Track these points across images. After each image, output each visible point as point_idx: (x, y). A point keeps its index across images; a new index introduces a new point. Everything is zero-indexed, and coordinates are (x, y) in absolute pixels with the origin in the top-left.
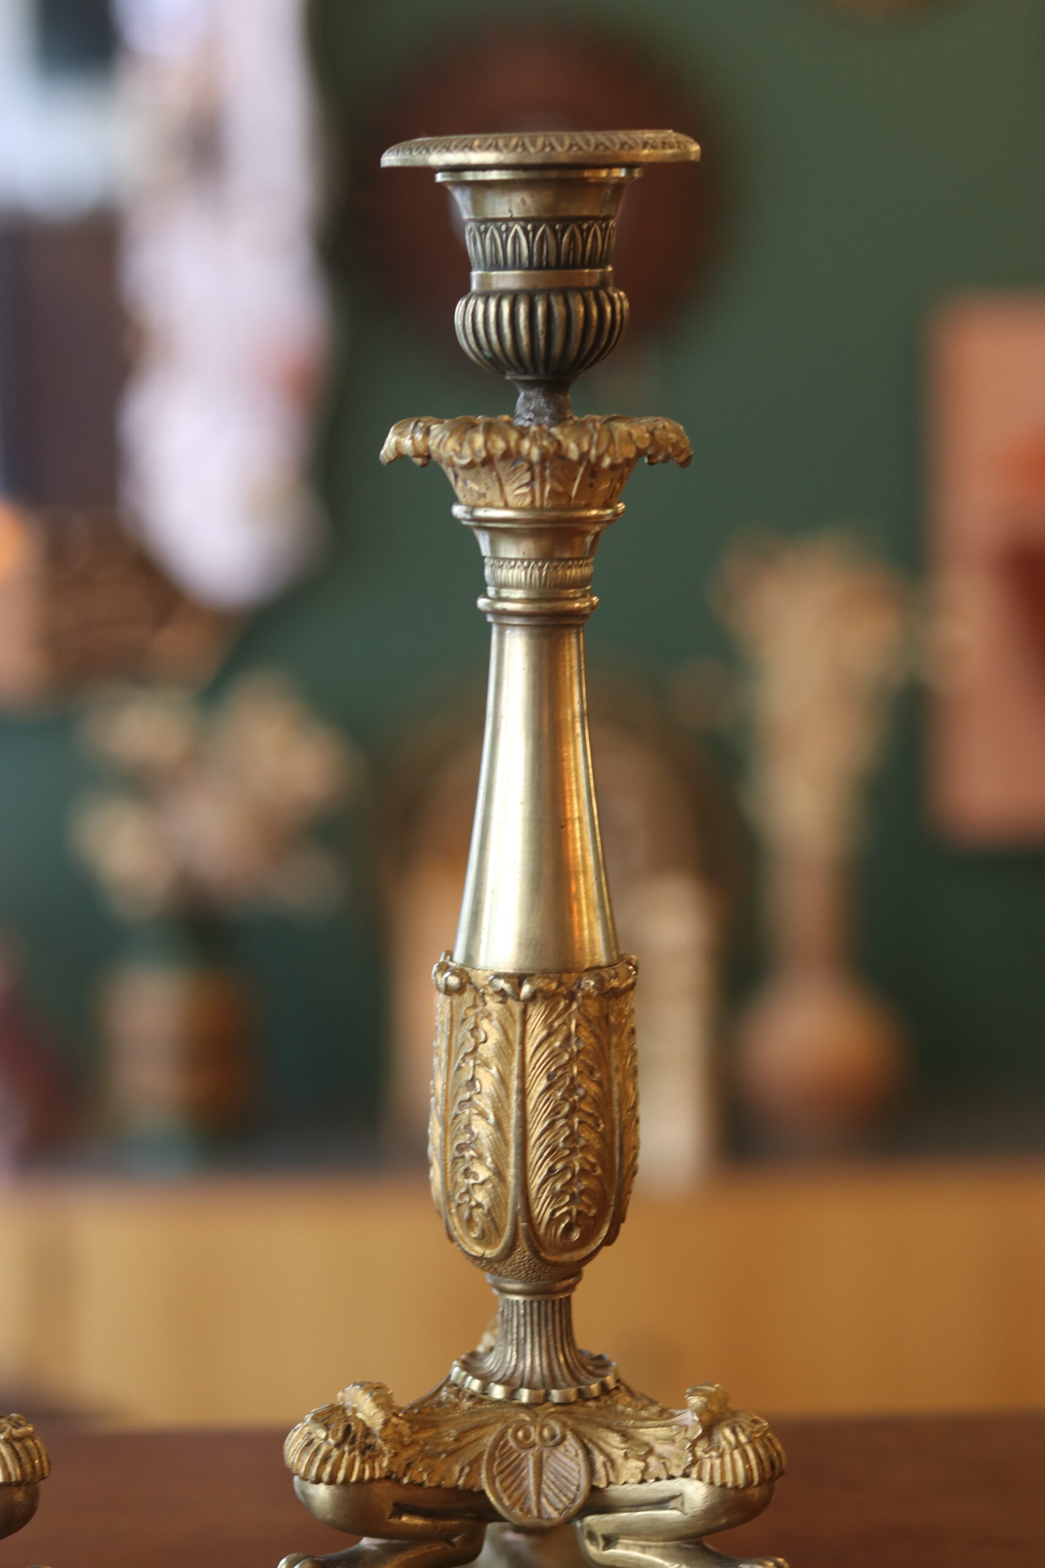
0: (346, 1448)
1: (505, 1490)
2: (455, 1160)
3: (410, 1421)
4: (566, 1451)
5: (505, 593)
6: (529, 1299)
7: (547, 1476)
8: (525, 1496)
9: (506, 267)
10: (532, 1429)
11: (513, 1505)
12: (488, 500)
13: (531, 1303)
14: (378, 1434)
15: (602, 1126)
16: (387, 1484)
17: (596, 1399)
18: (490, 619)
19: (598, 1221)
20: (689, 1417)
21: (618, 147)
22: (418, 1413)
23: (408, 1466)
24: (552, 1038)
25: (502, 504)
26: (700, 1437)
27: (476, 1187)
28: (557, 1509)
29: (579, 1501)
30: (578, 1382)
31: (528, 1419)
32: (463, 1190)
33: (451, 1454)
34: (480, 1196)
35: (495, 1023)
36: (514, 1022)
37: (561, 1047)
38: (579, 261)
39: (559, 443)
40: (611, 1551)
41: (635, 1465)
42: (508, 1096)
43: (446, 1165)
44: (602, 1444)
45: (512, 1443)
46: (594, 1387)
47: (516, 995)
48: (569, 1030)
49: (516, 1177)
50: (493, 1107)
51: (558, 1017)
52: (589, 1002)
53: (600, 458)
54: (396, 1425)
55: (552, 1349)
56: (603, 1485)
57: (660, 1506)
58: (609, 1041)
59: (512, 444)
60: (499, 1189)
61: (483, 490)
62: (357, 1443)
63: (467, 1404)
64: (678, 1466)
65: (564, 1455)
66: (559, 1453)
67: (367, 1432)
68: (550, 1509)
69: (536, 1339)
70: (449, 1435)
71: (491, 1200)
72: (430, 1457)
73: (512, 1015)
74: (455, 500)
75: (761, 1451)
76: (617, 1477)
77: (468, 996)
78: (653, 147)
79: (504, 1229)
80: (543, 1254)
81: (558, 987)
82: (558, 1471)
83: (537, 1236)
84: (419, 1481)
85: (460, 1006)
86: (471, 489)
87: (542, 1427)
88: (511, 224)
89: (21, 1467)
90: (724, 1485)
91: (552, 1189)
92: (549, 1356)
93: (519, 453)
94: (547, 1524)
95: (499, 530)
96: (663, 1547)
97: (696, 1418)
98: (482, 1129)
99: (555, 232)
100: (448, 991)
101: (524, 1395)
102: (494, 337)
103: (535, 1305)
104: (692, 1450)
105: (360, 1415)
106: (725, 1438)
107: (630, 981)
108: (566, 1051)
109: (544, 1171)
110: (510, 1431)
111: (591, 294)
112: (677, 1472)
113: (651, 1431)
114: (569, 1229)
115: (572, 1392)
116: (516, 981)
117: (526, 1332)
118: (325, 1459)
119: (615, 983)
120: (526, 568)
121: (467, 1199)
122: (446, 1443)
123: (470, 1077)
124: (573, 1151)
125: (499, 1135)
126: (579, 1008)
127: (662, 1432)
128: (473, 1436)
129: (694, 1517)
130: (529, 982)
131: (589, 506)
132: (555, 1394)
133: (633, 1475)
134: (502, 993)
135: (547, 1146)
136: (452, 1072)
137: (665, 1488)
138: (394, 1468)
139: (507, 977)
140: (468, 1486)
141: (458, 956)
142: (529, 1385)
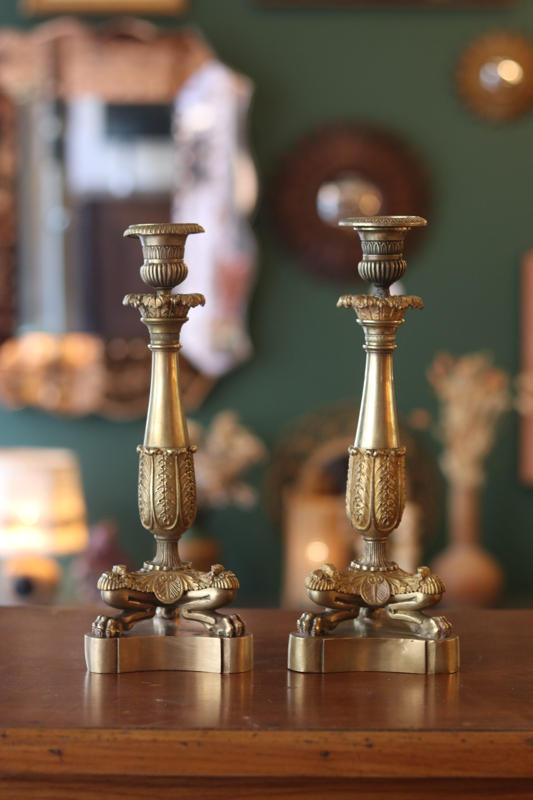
0: (323, 580)
1: (366, 595)
2: (354, 502)
3: (340, 575)
5: (371, 344)
6: (374, 542)
7: (379, 592)
8: (372, 597)
9: (373, 254)
10: (374, 578)
11: (369, 599)
12: (367, 318)
13: (374, 544)
14: (332, 577)
15: (395, 493)
16: (334, 592)
17: (392, 571)
18: (366, 351)
19: (393, 520)
20: (419, 575)
21: (405, 221)
22: (343, 573)
23: (340, 587)
24: (382, 467)
25: (371, 319)
26: (422, 580)
27: (360, 509)
28: (381, 600)
29: (387, 598)
30: (387, 566)
31: (373, 575)
32: (356, 510)
33: (352, 584)
34: (361, 512)
35: (366, 463)
36: (372, 463)
37: (384, 470)
38: (393, 252)
39: (387, 302)
40: (396, 615)
41: (403, 589)
42: (369, 483)
43: (351, 503)
44: (394, 583)
45: (369, 582)
46: (392, 568)
47: (372, 455)
48: (387, 465)
49: (371, 506)
50: (365, 486)
51: (384, 461)
52: (392, 458)
53: (398, 306)
54: (336, 575)
55: (380, 557)
56: (394, 594)
57: (410, 600)
58: (398, 469)
59: (375, 302)
60: (366, 510)
61: (366, 315)
62: (326, 579)
63: (356, 571)
64: (415, 588)
65: (383, 585)
66: (382, 585)
67: (329, 577)
68: (379, 601)
69: (376, 554)
70: (351, 579)
71: (364, 513)
72: (346, 585)
73: (371, 461)
74: (357, 318)
75: (439, 584)
76: (398, 592)
77: (359, 456)
78: (414, 222)
79: (367, 521)
80: (378, 529)
81: (384, 453)
82: (381, 590)
83: (377, 523)
84: (342, 591)
85: (356, 459)
86: (362, 315)
87: (377, 578)
88: (374, 242)
89: (232, 584)
90: (428, 594)
91: (382, 510)
92: (379, 559)
93: (376, 305)
94: (378, 604)
95: (369, 326)
96: (411, 613)
97: (421, 575)
98: (362, 493)
99: (387, 244)
100: (353, 454)
101: (372, 569)
102: (369, 273)
103: (375, 544)
104: (419, 584)
105: (327, 572)
106: (429, 580)
108: (386, 471)
109: (379, 505)
110: (368, 579)
111: (396, 261)
112: (415, 590)
113: (408, 579)
114: (386, 521)
115: (386, 569)
116: (373, 451)
117: (373, 552)
118: (317, 583)
119: (400, 453)
120: (377, 337)
121: (357, 513)
122: (350, 581)
123: (359, 478)
124: (387, 499)
125: (367, 494)
126: (389, 459)
127: (410, 579)
128: (358, 580)
129: (419, 603)
130: (376, 452)
131: (395, 320)
132: (381, 569)
133: (402, 591)
134: (368, 454)
135: (380, 498)
136: (354, 477)
137: (411, 595)
138: (336, 587)
139: (370, 450)
140: (356, 593)
141: (356, 445)
142: (374, 566)
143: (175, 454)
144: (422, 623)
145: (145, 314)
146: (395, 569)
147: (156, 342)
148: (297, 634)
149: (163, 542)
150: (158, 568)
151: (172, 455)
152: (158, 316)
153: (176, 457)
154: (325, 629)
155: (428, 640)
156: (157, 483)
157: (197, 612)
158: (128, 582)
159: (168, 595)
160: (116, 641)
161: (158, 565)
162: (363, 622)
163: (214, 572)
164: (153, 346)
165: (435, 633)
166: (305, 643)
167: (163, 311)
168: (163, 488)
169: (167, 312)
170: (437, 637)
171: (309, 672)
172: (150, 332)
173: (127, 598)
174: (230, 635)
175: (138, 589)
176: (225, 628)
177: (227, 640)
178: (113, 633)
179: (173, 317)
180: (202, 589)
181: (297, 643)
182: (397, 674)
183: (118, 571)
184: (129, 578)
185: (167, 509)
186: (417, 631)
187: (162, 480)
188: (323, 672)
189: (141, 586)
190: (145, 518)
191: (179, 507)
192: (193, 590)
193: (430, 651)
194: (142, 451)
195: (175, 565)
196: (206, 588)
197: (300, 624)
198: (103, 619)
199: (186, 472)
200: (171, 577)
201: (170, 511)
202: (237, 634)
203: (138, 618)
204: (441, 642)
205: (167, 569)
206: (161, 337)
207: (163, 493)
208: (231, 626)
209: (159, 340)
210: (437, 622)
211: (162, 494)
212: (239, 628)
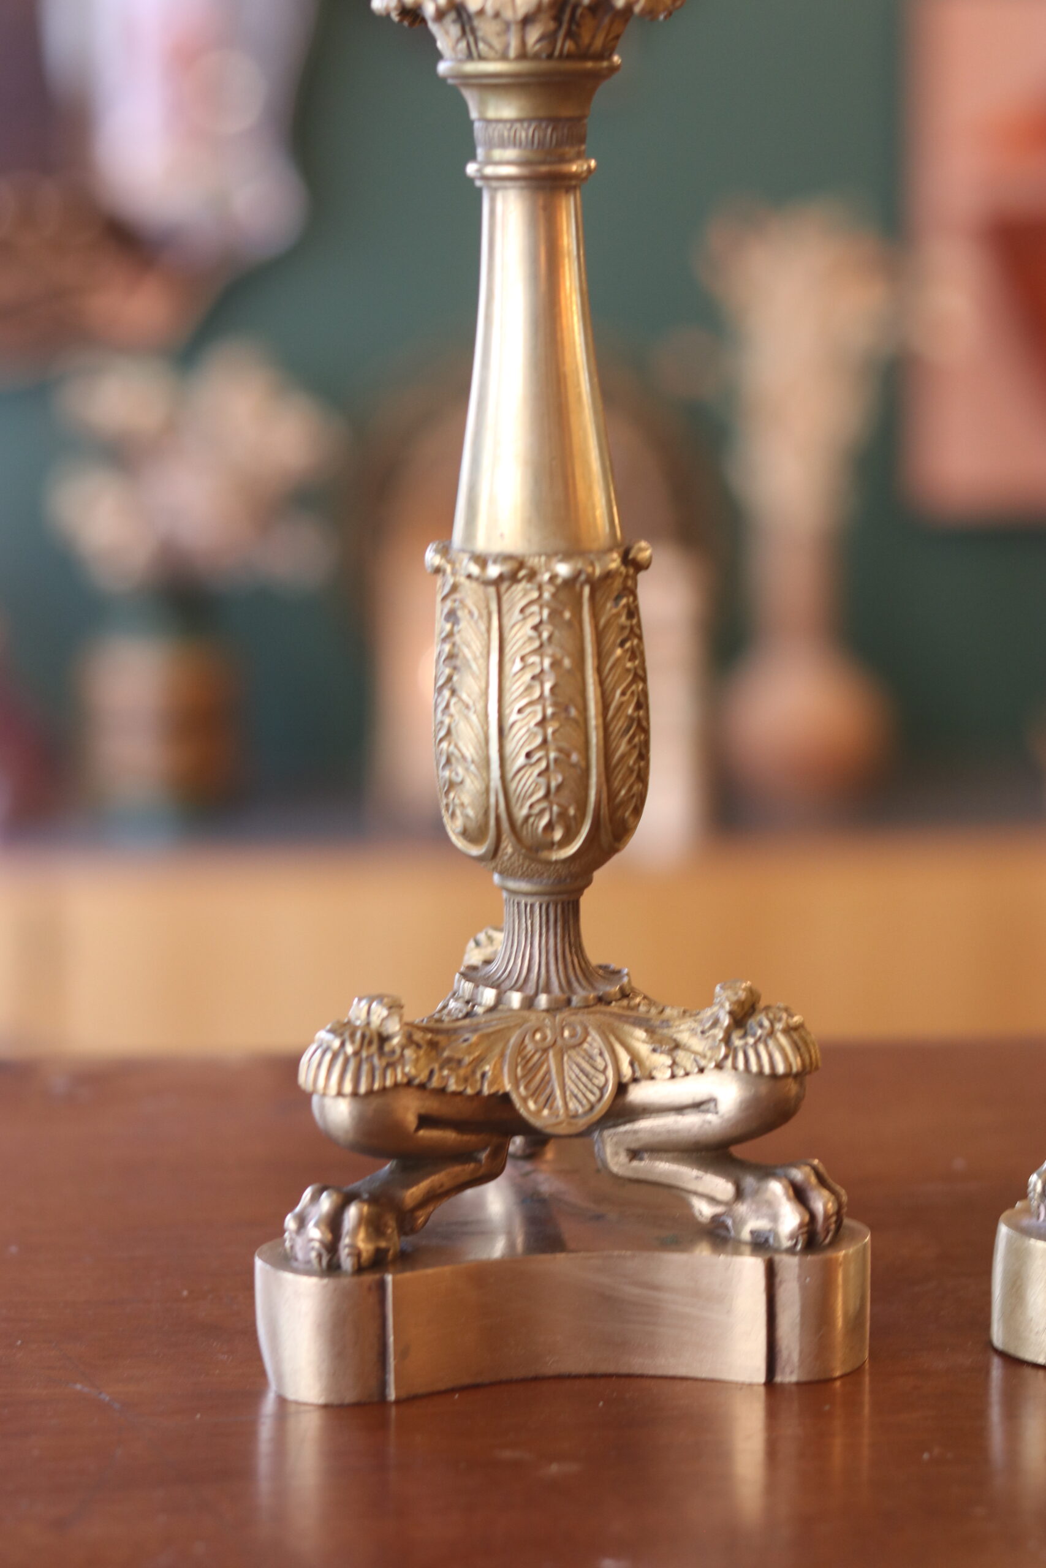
89: (801, 1056)
143: (583, 577)
145: (463, 45)
147: (498, 154)
148: (1030, 1223)
149: (530, 900)
150: (515, 999)
151: (570, 583)
152: (512, 53)
153: (587, 591)
156: (516, 687)
157: (665, 1155)
158: (417, 1060)
159: (559, 1102)
160: (381, 1286)
161: (511, 989)
163: (731, 1013)
164: (489, 170)
167: (533, 35)
168: (539, 708)
169: (549, 37)
172: (474, 114)
173: (411, 1120)
174: (796, 1244)
175: (452, 1086)
176: (775, 1218)
177: (790, 1266)
178: (365, 1256)
179: (570, 56)
180: (687, 1074)
183: (375, 1021)
184: (419, 1046)
185: (553, 784)
187: (534, 678)
189: (462, 1072)
190: (467, 816)
191: (598, 776)
192: (652, 1078)
194: (449, 569)
195: (575, 985)
196: (702, 1070)
198: (326, 1203)
199: (622, 644)
200: (566, 1033)
201: (566, 793)
202: (821, 1236)
203: (447, 1185)
205: (550, 1001)
206: (523, 135)
207: (542, 723)
208: (801, 1209)
209: (514, 143)
211: (536, 729)
212: (827, 1217)
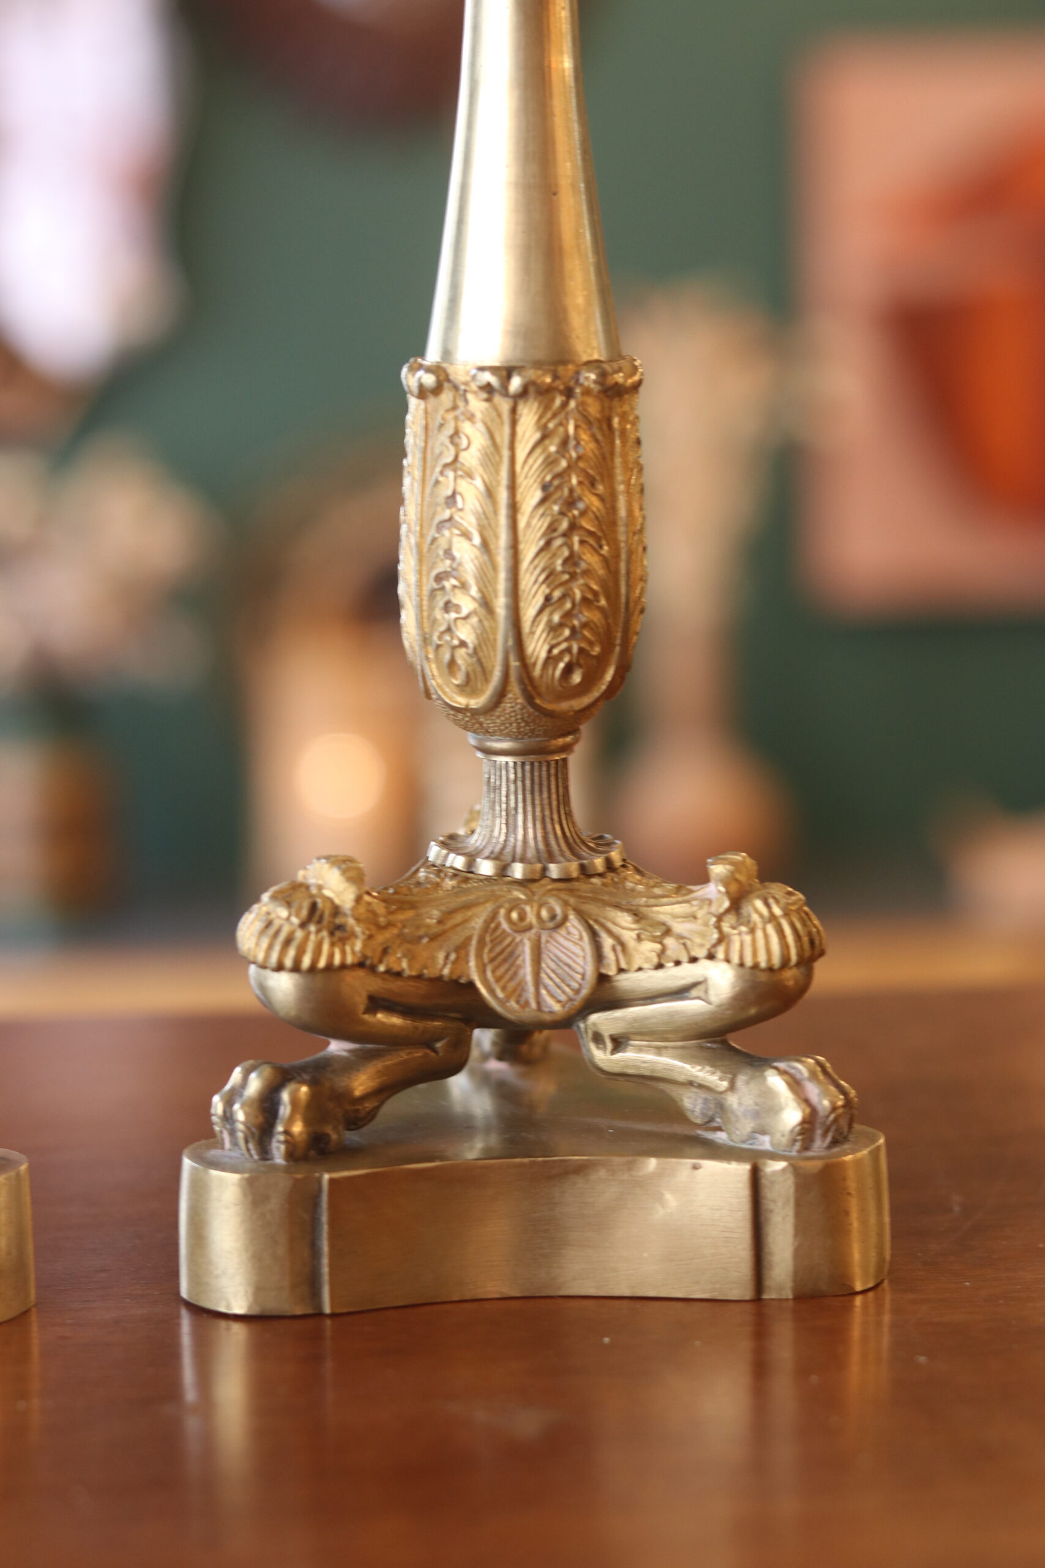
0: (312, 928)
1: (498, 980)
2: (433, 593)
3: (384, 901)
4: (569, 933)
6: (519, 760)
7: (547, 964)
8: (520, 988)
10: (528, 909)
11: (508, 998)
13: (523, 764)
14: (348, 912)
15: (606, 548)
16: (361, 973)
17: (600, 875)
19: (601, 662)
20: (713, 890)
22: (396, 893)
23: (385, 951)
24: (547, 442)
26: (727, 911)
27: (459, 622)
28: (559, 1001)
29: (585, 992)
30: (579, 857)
31: (522, 897)
32: (443, 628)
33: (433, 938)
34: (466, 633)
35: (480, 426)
36: (502, 423)
37: (557, 452)
40: (618, 1056)
41: (649, 948)
42: (496, 512)
43: (421, 600)
44: (610, 925)
45: (505, 926)
46: (599, 862)
47: (504, 393)
48: (566, 432)
49: (508, 607)
50: (479, 525)
51: (554, 416)
52: (589, 400)
54: (369, 904)
55: (548, 820)
56: (612, 971)
57: (679, 996)
58: (612, 449)
60: (486, 623)
62: (325, 922)
63: (449, 883)
64: (702, 945)
65: (566, 939)
66: (560, 936)
67: (336, 911)
68: (550, 1001)
69: (529, 808)
70: (432, 916)
71: (478, 637)
72: (410, 942)
73: (499, 415)
75: (798, 925)
76: (629, 963)
77: (446, 397)
79: (492, 672)
80: (538, 701)
81: (553, 381)
82: (558, 958)
83: (531, 679)
84: (396, 968)
85: (436, 410)
87: (540, 906)
90: (755, 966)
91: (550, 621)
92: (544, 828)
94: (547, 1017)
96: (683, 1048)
97: (722, 889)
98: (467, 553)
100: (423, 393)
101: (518, 871)
103: (528, 768)
104: (718, 927)
105: (327, 892)
106: (757, 911)
107: (636, 378)
108: (564, 456)
109: (539, 600)
110: (502, 911)
112: (701, 953)
113: (668, 908)
114: (568, 670)
115: (573, 868)
116: (504, 373)
117: (516, 800)
118: (288, 942)
119: (619, 377)
121: (447, 637)
122: (428, 926)
123: (449, 492)
124: (573, 576)
125: (486, 558)
126: (577, 406)
127: (678, 909)
128: (458, 918)
129: (719, 1006)
130: (519, 374)
132: (554, 871)
133: (648, 960)
134: (488, 388)
135: (543, 570)
136: (428, 490)
137: (686, 973)
138: (369, 953)
139: (494, 370)
140: (454, 977)
141: (433, 354)
142: (522, 860)
144: (732, 1087)
146: (609, 865)
148: (214, 1153)
154: (329, 1130)
155: (761, 1161)
162: (484, 1079)
165: (792, 1131)
166: (245, 1195)
170: (798, 1145)
171: (268, 1313)
181: (215, 1194)
182: (638, 1305)
186: (712, 1120)
188: (327, 1310)
193: (771, 1206)
197: (225, 1112)
204: (816, 1166)
210: (795, 1085)
